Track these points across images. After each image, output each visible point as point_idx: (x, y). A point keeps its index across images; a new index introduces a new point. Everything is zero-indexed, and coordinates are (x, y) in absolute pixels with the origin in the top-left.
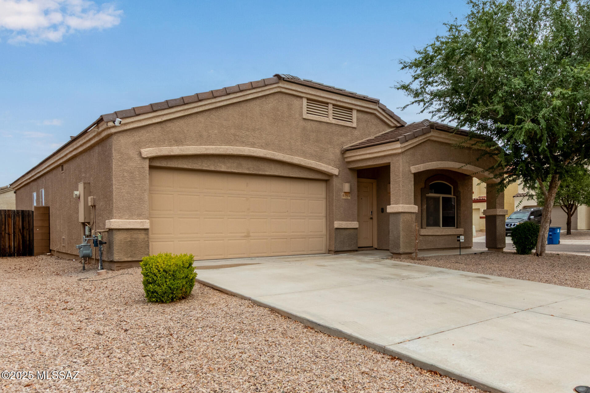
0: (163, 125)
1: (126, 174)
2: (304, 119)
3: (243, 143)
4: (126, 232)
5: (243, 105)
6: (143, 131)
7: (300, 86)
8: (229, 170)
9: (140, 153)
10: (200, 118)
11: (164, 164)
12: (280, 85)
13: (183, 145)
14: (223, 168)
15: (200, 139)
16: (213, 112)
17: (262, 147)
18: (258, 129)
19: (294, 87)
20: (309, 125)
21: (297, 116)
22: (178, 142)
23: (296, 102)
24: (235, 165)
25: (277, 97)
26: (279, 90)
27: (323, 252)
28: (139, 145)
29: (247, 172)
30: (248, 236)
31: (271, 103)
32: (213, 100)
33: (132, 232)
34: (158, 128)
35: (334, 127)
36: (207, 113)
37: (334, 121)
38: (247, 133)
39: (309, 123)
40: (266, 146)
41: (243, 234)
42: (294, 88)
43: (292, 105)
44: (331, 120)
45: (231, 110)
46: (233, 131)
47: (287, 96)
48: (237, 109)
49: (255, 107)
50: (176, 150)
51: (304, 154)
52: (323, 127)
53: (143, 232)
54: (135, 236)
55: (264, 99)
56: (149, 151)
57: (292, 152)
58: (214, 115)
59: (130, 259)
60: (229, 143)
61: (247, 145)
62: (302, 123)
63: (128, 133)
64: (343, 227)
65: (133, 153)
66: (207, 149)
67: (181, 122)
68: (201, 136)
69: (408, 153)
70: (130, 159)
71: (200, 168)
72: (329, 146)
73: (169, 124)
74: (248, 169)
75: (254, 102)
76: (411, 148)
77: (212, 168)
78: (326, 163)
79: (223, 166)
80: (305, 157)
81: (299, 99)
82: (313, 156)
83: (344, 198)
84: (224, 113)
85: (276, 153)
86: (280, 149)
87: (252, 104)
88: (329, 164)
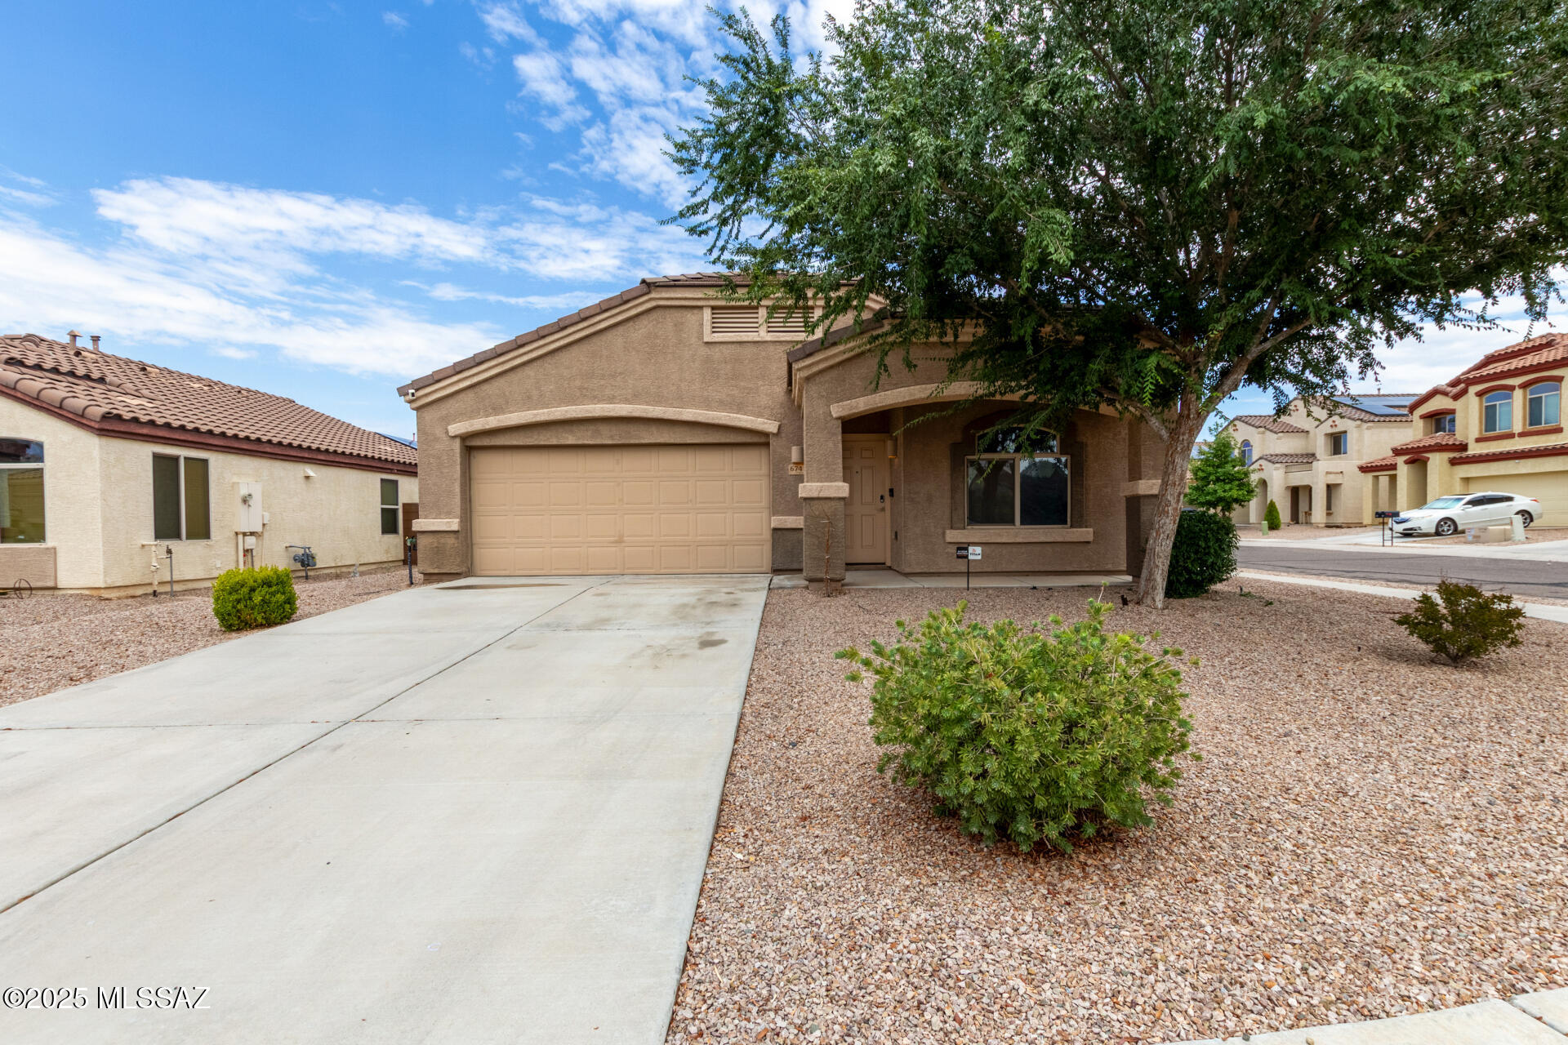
0: (477, 389)
1: (432, 460)
2: (707, 343)
3: (596, 399)
4: (431, 536)
5: (595, 340)
6: (451, 402)
7: (692, 289)
8: (580, 442)
9: (447, 432)
10: (529, 371)
11: (486, 442)
12: (653, 295)
13: (504, 413)
14: (571, 440)
15: (528, 402)
16: (548, 359)
17: (627, 401)
18: (620, 374)
19: (679, 293)
20: (716, 352)
21: (693, 340)
22: (497, 410)
23: (691, 317)
24: (589, 433)
25: (655, 315)
26: (653, 304)
27: (764, 569)
28: (447, 420)
29: (610, 442)
30: (620, 541)
31: (644, 327)
32: (541, 342)
33: (439, 536)
34: (470, 394)
35: (772, 348)
36: (539, 362)
37: (769, 337)
38: (602, 382)
39: (717, 349)
40: (635, 398)
41: (612, 539)
42: (679, 296)
43: (682, 323)
44: (763, 335)
45: (575, 350)
46: (578, 383)
47: (672, 311)
48: (585, 347)
49: (616, 339)
50: (493, 422)
51: (707, 404)
52: (749, 351)
53: (452, 535)
54: (442, 541)
55: (631, 323)
56: (457, 428)
57: (681, 401)
58: (548, 364)
59: (436, 571)
60: (572, 401)
61: (599, 402)
62: (704, 351)
63: (434, 407)
64: (789, 526)
65: (439, 432)
66: (535, 415)
67: (501, 381)
68: (529, 397)
69: (827, 377)
70: (437, 439)
71: (536, 443)
72: (760, 383)
73: (485, 387)
74: (612, 437)
75: (614, 332)
76: (831, 367)
77: (554, 442)
78: (753, 414)
79: (570, 437)
80: (709, 407)
81: (695, 311)
82: (723, 405)
83: (794, 473)
84: (564, 357)
85: (650, 408)
86: (659, 400)
87: (609, 335)
88: (760, 415)
